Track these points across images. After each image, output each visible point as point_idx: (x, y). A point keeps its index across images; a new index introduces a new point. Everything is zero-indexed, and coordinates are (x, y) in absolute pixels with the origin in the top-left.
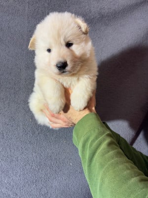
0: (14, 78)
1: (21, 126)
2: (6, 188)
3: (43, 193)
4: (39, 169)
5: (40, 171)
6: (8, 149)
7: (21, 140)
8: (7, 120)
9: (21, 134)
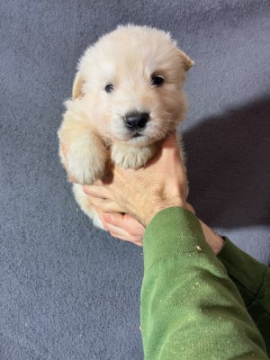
0: (47, 127)
1: (59, 222)
2: (27, 337)
3: (97, 351)
4: (90, 305)
5: (93, 308)
6: (33, 263)
7: (58, 246)
8: (33, 209)
9: (58, 236)
